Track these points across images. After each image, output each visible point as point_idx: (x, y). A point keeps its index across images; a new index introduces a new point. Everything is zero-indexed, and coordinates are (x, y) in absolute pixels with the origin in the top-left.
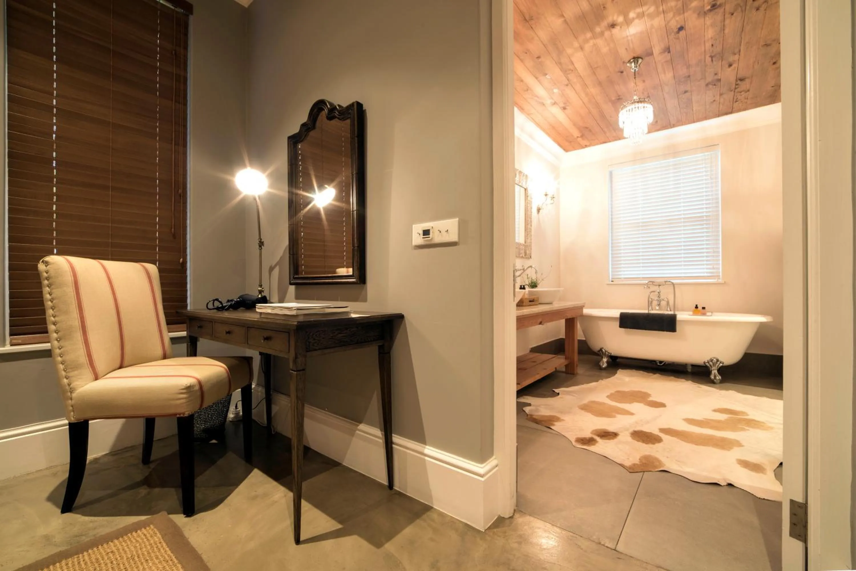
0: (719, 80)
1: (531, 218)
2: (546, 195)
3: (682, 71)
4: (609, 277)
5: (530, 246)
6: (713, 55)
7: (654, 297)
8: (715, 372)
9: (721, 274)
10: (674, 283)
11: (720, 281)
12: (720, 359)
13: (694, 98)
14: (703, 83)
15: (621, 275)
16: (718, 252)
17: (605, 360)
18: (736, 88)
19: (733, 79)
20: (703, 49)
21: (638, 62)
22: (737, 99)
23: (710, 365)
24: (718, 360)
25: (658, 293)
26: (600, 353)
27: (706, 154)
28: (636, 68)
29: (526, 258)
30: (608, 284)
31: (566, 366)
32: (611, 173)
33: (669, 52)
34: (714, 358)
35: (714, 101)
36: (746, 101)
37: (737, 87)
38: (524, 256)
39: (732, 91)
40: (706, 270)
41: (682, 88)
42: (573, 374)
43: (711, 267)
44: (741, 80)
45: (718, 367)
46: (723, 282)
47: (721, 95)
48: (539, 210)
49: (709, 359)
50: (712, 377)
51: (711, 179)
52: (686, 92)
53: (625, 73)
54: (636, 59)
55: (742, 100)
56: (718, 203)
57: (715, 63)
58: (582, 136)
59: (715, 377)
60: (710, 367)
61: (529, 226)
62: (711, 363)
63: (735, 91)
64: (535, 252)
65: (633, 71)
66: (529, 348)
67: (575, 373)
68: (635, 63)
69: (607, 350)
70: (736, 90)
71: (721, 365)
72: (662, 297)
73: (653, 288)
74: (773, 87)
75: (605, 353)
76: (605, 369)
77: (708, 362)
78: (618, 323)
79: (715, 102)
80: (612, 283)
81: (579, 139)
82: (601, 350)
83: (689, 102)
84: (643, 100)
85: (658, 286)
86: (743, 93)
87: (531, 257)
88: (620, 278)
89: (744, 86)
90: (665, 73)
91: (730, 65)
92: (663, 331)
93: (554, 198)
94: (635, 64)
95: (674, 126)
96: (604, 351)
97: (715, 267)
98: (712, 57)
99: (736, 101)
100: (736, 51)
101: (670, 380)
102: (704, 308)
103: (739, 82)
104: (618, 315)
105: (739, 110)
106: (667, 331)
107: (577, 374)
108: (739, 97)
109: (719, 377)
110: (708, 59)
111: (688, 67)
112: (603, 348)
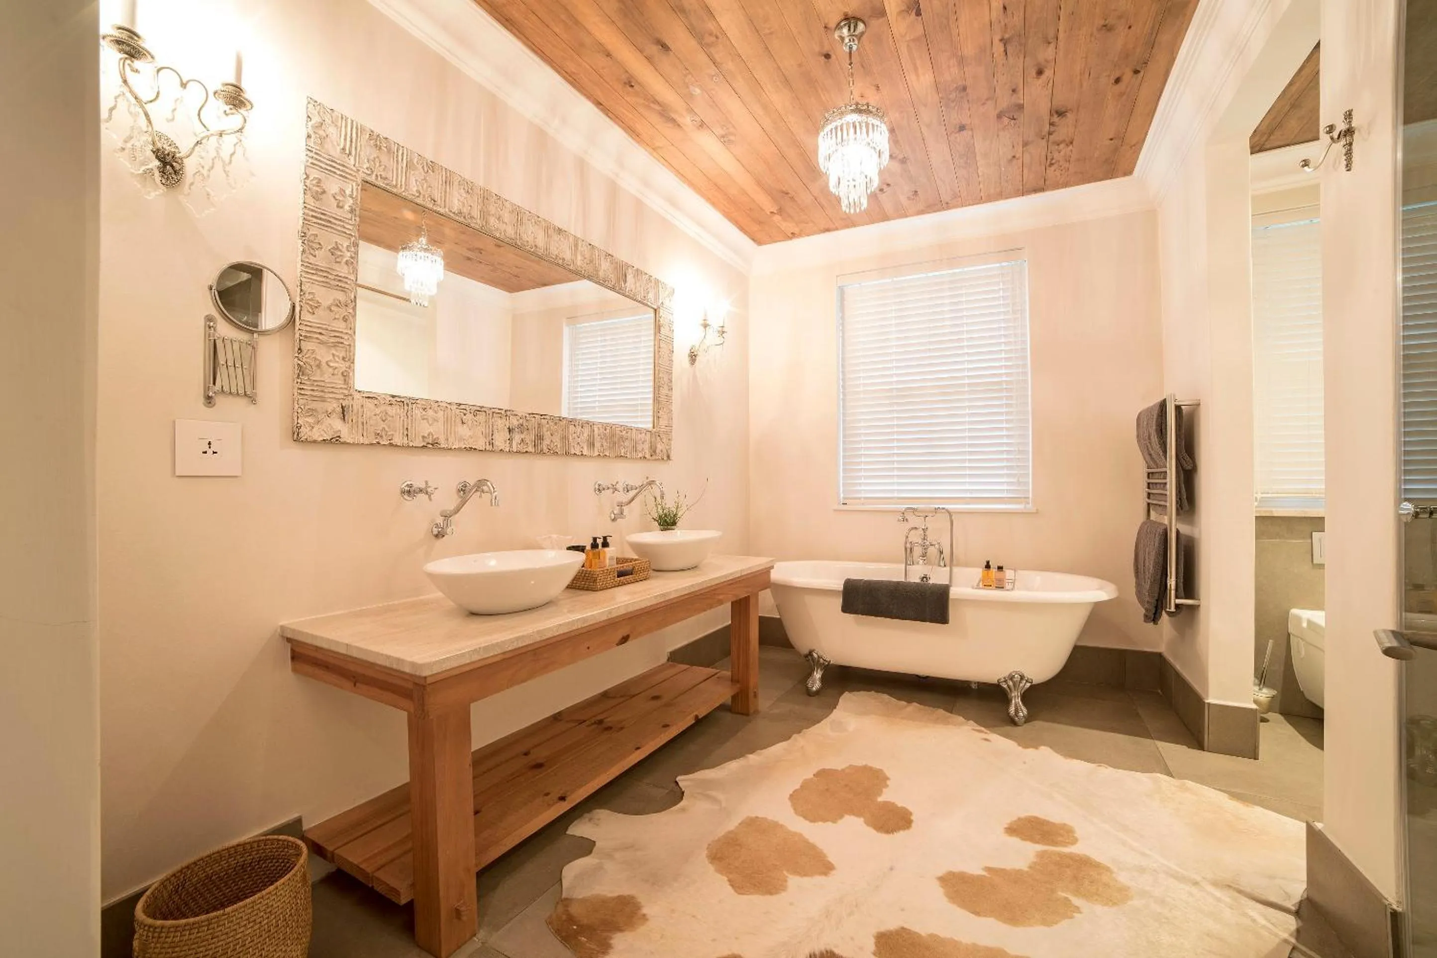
0: (1020, 107)
1: (670, 373)
2: (705, 326)
3: (951, 73)
4: (838, 494)
5: (668, 433)
6: (1007, 36)
7: (915, 537)
8: (1016, 700)
9: (1031, 496)
10: (951, 511)
11: (1030, 507)
12: (1025, 675)
13: (980, 146)
14: (991, 110)
15: (859, 491)
16: (1027, 452)
17: (818, 675)
18: (1050, 133)
19: (1044, 108)
20: (987, 20)
21: (856, 27)
22: (1052, 159)
23: (1009, 686)
24: (1022, 677)
25: (922, 532)
26: (810, 661)
27: (1004, 264)
28: (852, 43)
29: (656, 460)
30: (835, 510)
31: (734, 698)
32: (841, 290)
33: (918, 14)
34: (1016, 673)
35: (1014, 157)
36: (1067, 165)
37: (1052, 129)
38: (648, 456)
39: (1043, 139)
40: (1005, 487)
41: (955, 118)
42: (747, 714)
43: (1015, 480)
44: (1061, 114)
45: (1023, 691)
46: (1035, 511)
47: (1025, 144)
48: (693, 357)
49: (1006, 674)
50: (1012, 710)
51: (1014, 312)
52: (962, 128)
53: (833, 57)
54: (850, 20)
55: (1060, 164)
56: (1025, 358)
57: (1011, 59)
58: (781, 211)
59: (1017, 711)
60: (1008, 689)
61: (664, 391)
62: (1011, 683)
63: (1048, 141)
64: (679, 446)
65: (847, 49)
66: (666, 654)
67: (751, 711)
68: (849, 27)
69: (820, 653)
70: (1051, 137)
71: (1028, 685)
72: (930, 538)
73: (914, 521)
74: (1111, 139)
75: (819, 661)
76: (818, 692)
77: (1006, 681)
78: (839, 601)
79: (1015, 161)
80: (845, 507)
81: (777, 218)
82: (810, 653)
83: (969, 154)
84: (864, 108)
85: (922, 518)
86: (1062, 146)
87: (668, 457)
88: (860, 498)
89: (1065, 128)
90: (917, 75)
91: (1040, 72)
92: (923, 620)
93: (723, 332)
94: (849, 30)
95: (947, 206)
96: (815, 655)
97: (1021, 480)
98: (1004, 41)
99: (1051, 164)
100: (1051, 34)
101: (936, 721)
102: (1000, 568)
103: (1055, 119)
104: (838, 585)
105: (1057, 186)
106: (932, 621)
107: (757, 712)
108: (1056, 155)
109: (1023, 712)
110: (999, 48)
111: (962, 61)
112: (813, 651)
